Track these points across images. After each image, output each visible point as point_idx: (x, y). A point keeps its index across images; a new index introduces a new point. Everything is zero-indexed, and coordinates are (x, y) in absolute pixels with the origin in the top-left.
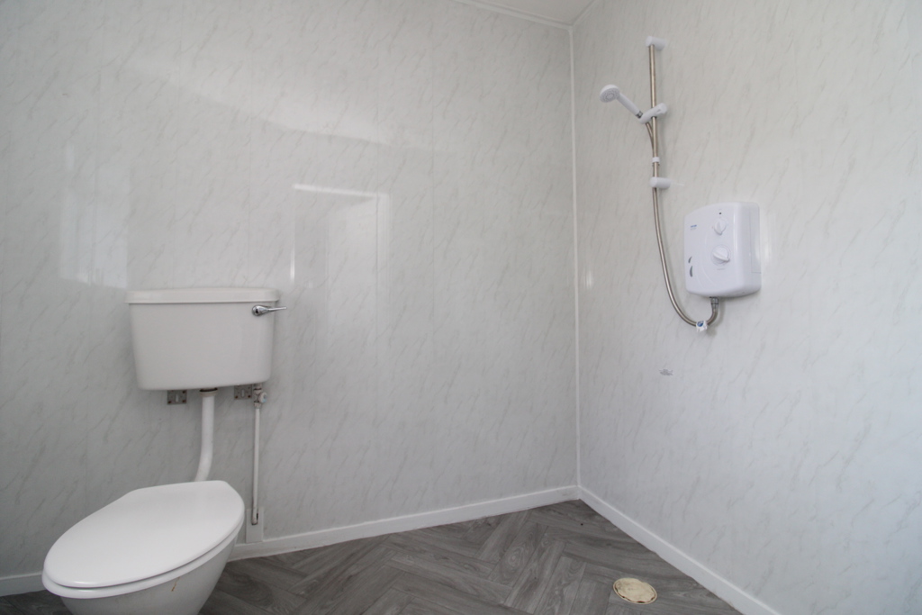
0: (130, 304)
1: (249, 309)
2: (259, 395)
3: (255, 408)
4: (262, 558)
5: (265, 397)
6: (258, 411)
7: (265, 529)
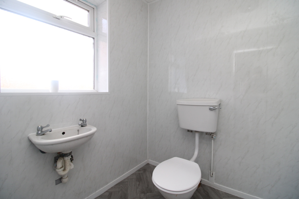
0: (177, 104)
1: (208, 107)
2: (213, 135)
3: (212, 139)
4: (213, 188)
5: (215, 137)
6: (213, 141)
7: (215, 179)
